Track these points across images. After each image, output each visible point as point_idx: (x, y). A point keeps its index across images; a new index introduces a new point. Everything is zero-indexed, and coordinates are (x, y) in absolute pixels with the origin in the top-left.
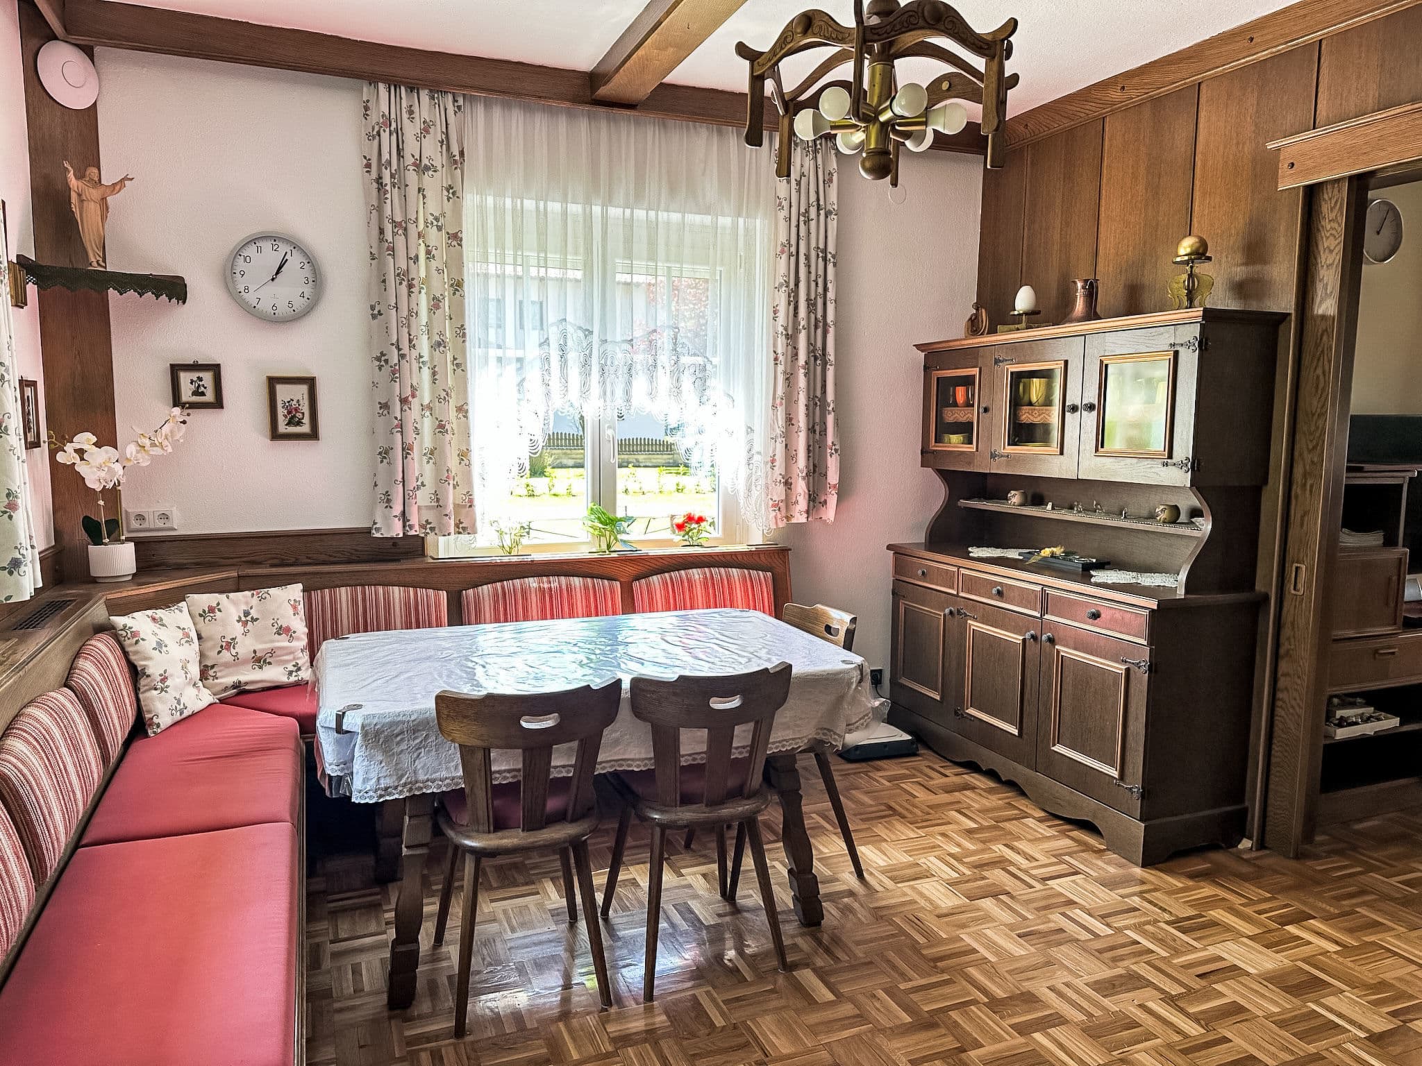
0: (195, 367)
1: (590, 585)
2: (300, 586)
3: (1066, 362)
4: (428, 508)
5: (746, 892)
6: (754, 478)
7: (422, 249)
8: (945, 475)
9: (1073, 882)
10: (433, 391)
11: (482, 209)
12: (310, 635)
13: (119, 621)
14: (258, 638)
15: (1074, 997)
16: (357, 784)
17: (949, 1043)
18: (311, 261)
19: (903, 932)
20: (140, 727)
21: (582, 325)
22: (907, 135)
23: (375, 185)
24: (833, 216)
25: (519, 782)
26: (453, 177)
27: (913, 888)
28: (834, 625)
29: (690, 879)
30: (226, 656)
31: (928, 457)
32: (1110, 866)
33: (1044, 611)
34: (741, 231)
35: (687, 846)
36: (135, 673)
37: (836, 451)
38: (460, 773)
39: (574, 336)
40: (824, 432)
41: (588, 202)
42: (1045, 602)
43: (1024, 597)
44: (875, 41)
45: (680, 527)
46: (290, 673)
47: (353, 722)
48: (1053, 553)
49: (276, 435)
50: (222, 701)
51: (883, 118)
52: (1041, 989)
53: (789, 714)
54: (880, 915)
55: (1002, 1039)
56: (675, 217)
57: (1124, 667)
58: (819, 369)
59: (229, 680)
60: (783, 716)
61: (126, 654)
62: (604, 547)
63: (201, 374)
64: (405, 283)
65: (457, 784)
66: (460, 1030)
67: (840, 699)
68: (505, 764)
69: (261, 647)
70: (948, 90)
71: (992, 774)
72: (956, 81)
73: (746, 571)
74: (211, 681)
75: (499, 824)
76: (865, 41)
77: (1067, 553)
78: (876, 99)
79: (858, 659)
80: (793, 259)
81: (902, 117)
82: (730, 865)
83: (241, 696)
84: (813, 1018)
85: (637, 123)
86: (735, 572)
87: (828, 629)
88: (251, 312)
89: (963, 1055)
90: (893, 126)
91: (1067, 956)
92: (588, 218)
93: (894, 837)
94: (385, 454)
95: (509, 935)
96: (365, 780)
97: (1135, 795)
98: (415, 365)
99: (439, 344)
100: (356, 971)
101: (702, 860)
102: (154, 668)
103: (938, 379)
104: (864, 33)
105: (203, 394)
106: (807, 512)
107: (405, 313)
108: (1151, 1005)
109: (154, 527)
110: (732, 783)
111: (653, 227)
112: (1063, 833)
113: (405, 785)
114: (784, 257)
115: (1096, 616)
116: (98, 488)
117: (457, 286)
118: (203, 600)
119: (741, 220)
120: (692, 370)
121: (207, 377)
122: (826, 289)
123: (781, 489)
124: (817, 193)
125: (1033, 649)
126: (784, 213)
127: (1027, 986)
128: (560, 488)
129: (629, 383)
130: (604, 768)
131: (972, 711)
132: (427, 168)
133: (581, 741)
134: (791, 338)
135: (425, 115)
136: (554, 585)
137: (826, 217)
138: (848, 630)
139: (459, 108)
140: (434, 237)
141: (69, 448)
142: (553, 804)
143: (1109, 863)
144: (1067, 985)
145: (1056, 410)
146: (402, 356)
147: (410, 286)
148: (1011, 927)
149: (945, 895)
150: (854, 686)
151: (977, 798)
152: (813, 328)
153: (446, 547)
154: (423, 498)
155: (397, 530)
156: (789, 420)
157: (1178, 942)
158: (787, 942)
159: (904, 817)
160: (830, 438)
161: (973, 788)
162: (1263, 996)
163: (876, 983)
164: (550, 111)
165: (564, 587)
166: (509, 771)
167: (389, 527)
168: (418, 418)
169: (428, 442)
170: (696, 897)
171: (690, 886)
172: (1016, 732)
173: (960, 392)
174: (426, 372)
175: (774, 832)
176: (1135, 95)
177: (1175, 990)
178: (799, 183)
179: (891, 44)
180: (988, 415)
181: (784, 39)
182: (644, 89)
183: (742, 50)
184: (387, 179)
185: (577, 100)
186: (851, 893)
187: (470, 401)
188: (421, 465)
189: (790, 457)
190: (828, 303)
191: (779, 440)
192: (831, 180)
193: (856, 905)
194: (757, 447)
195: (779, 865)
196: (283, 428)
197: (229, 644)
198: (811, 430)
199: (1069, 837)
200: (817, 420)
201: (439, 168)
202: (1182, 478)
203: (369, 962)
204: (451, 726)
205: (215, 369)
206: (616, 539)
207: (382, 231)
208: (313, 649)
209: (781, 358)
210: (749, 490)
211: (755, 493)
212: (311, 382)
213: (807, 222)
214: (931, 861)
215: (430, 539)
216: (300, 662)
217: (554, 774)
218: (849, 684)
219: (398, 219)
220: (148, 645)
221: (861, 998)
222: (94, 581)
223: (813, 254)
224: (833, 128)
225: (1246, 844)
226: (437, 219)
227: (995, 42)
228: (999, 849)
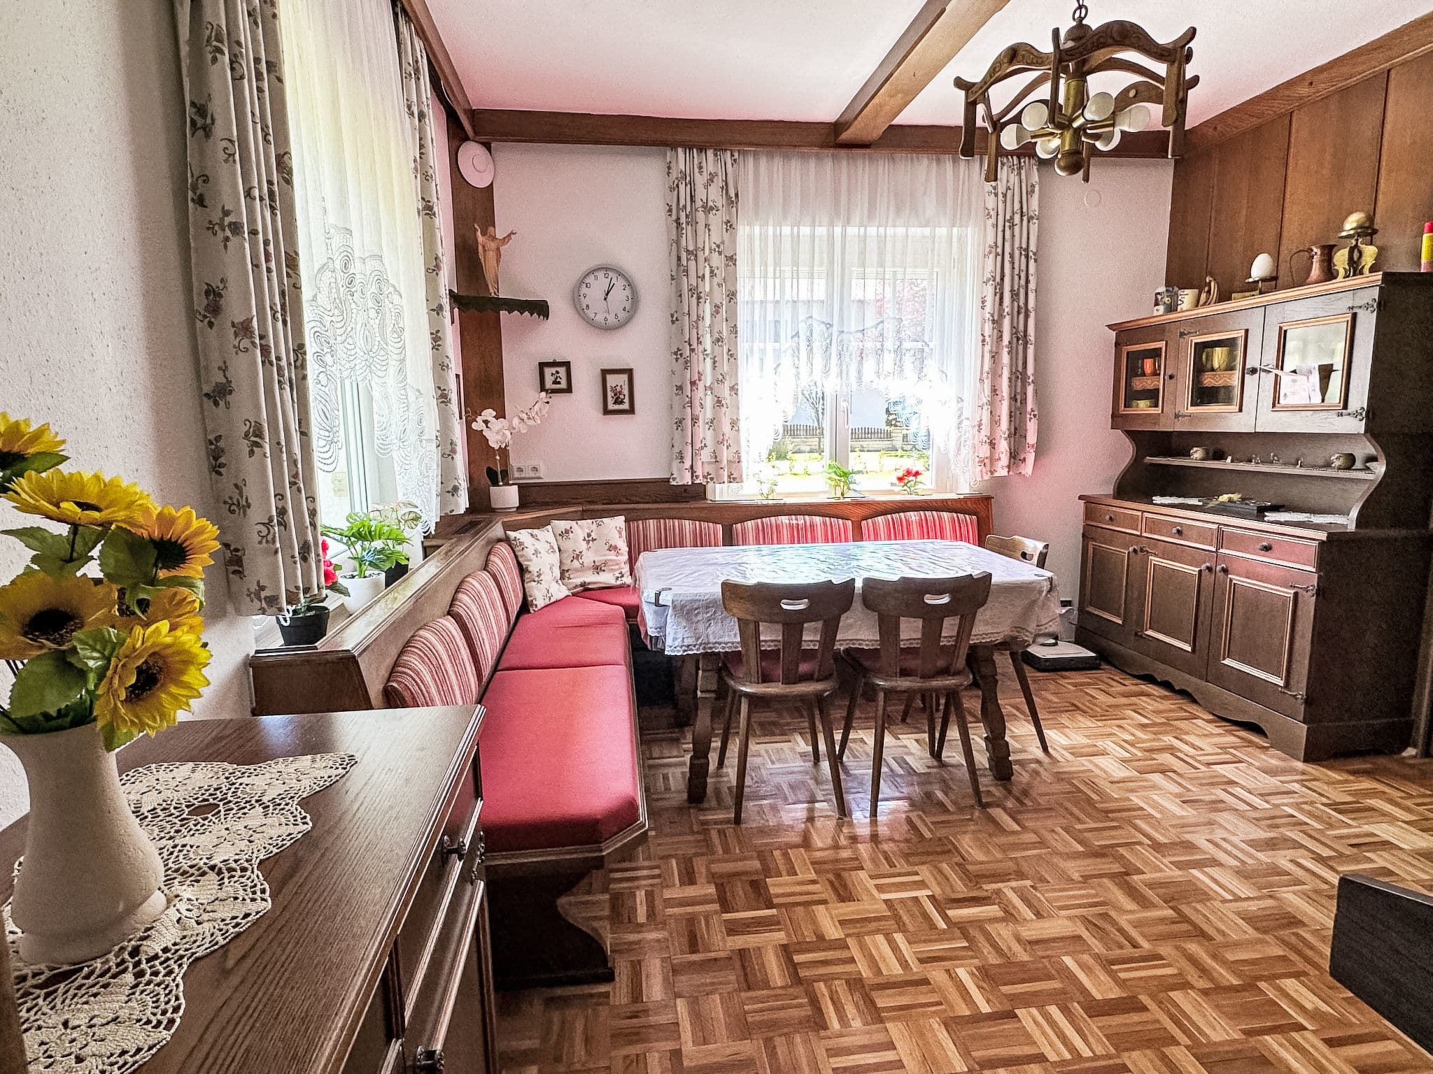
0: (554, 364)
1: (828, 523)
2: (623, 518)
3: (1247, 331)
4: (709, 463)
5: (950, 754)
6: (963, 439)
7: (707, 270)
8: (1131, 434)
9: (1237, 768)
10: (713, 375)
11: (751, 238)
12: (630, 553)
13: (512, 534)
14: (596, 552)
15: (1229, 848)
16: (669, 642)
17: (1116, 868)
18: (630, 284)
19: (1079, 790)
20: (525, 607)
21: (825, 320)
22: (1097, 137)
23: (675, 224)
24: (1035, 221)
25: (779, 649)
26: (730, 213)
27: (1090, 762)
28: (1029, 551)
29: (906, 742)
30: (576, 564)
31: (1117, 420)
32: (1273, 759)
33: (1220, 545)
34: (955, 239)
35: (904, 720)
36: (522, 570)
37: (1035, 416)
38: (738, 639)
39: (818, 329)
40: (1024, 401)
41: (831, 224)
42: (1221, 538)
43: (1202, 535)
44: (1070, 61)
45: (900, 479)
46: (617, 578)
47: (666, 599)
48: (1230, 498)
49: (606, 412)
50: (574, 595)
51: (1075, 125)
52: (1200, 839)
53: (988, 613)
54: (1060, 777)
55: (1161, 870)
56: (901, 231)
57: (1292, 592)
58: (1021, 348)
59: (578, 581)
60: (983, 614)
61: (516, 556)
62: (839, 495)
63: (558, 369)
64: (695, 296)
65: (736, 647)
66: (738, 820)
67: (1034, 602)
68: (770, 636)
69: (599, 559)
70: (1135, 96)
71: (1167, 685)
72: (1141, 88)
73: (955, 515)
74: (566, 580)
75: (766, 678)
76: (1060, 61)
77: (1243, 499)
78: (1070, 111)
79: (1049, 574)
80: (999, 258)
81: (1093, 122)
82: (937, 735)
83: (585, 591)
84: (1003, 840)
85: (871, 158)
86: (945, 515)
87: (1024, 555)
88: (591, 323)
89: (1127, 878)
90: (1085, 130)
91: (1225, 820)
92: (831, 237)
93: (1075, 725)
94: (680, 423)
95: (770, 766)
96: (675, 639)
97: (1300, 701)
98: (701, 357)
99: (718, 340)
100: (666, 777)
101: (914, 730)
102: (533, 568)
103: (1128, 353)
104: (1060, 55)
105: (559, 383)
106: (1009, 467)
107: (695, 318)
108: (1301, 861)
109: (528, 476)
110: (941, 663)
111: (882, 240)
112: (1230, 732)
113: (701, 644)
114: (992, 256)
115: (1267, 549)
116: (496, 447)
117: (732, 295)
118: (562, 525)
119: (955, 230)
120: (912, 352)
121: (562, 370)
122: (1027, 281)
123: (987, 448)
124: (1021, 202)
125: (1208, 579)
126: (993, 220)
127: (1188, 837)
128: (798, 468)
129: (861, 363)
130: (841, 645)
131: (1150, 633)
132: (711, 208)
133: (825, 621)
134: (997, 322)
135: (711, 169)
136: (801, 522)
137: (1029, 222)
138: (1041, 553)
139: (735, 160)
140: (717, 260)
141: (479, 419)
142: (804, 668)
143: (1272, 757)
144: (1224, 839)
145: (1237, 374)
146: (692, 350)
147: (699, 298)
148: (1177, 795)
149: (1119, 769)
150: (1044, 594)
151: (1151, 702)
152: (1016, 314)
153: (721, 493)
154: (705, 455)
155: (687, 480)
156: (994, 391)
157: (1334, 819)
158: (982, 789)
159: (1084, 712)
160: (1030, 404)
161: (1148, 695)
162: (1414, 866)
163: (1056, 823)
164: (804, 157)
165: (808, 524)
166: (772, 641)
167: (682, 477)
168: (703, 397)
169: (709, 415)
170: (910, 754)
171: (906, 747)
172: (1189, 649)
173: (1148, 365)
174: (709, 361)
175: (974, 716)
176: (1323, 88)
177: (1326, 853)
178: (1005, 196)
179: (1084, 62)
180: (1173, 381)
181: (993, 70)
182: (876, 133)
183: (959, 83)
184: (683, 220)
185: (825, 145)
186: (1038, 762)
187: (739, 382)
188: (704, 432)
189: (995, 422)
190: (1030, 292)
191: (985, 407)
192: (1033, 191)
193: (1041, 770)
194: (966, 414)
195: (978, 737)
196: (611, 406)
197: (578, 556)
198: (1013, 399)
199: (1234, 735)
200: (1019, 390)
201: (720, 208)
202: (1357, 426)
203: (674, 773)
204: (732, 605)
205: (567, 365)
206: (849, 489)
207: (679, 259)
208: (632, 561)
209: (988, 339)
210: (959, 450)
211: (963, 451)
212: (630, 372)
213: (1012, 227)
214: (1108, 744)
215: (709, 487)
216: (624, 571)
217: (805, 646)
218: (1040, 592)
219: (691, 248)
220: (529, 552)
221: (1044, 832)
222: (493, 511)
223: (1017, 253)
224: (1033, 137)
225: (1411, 751)
226: (718, 246)
227: (1175, 50)
228: (1169, 740)
